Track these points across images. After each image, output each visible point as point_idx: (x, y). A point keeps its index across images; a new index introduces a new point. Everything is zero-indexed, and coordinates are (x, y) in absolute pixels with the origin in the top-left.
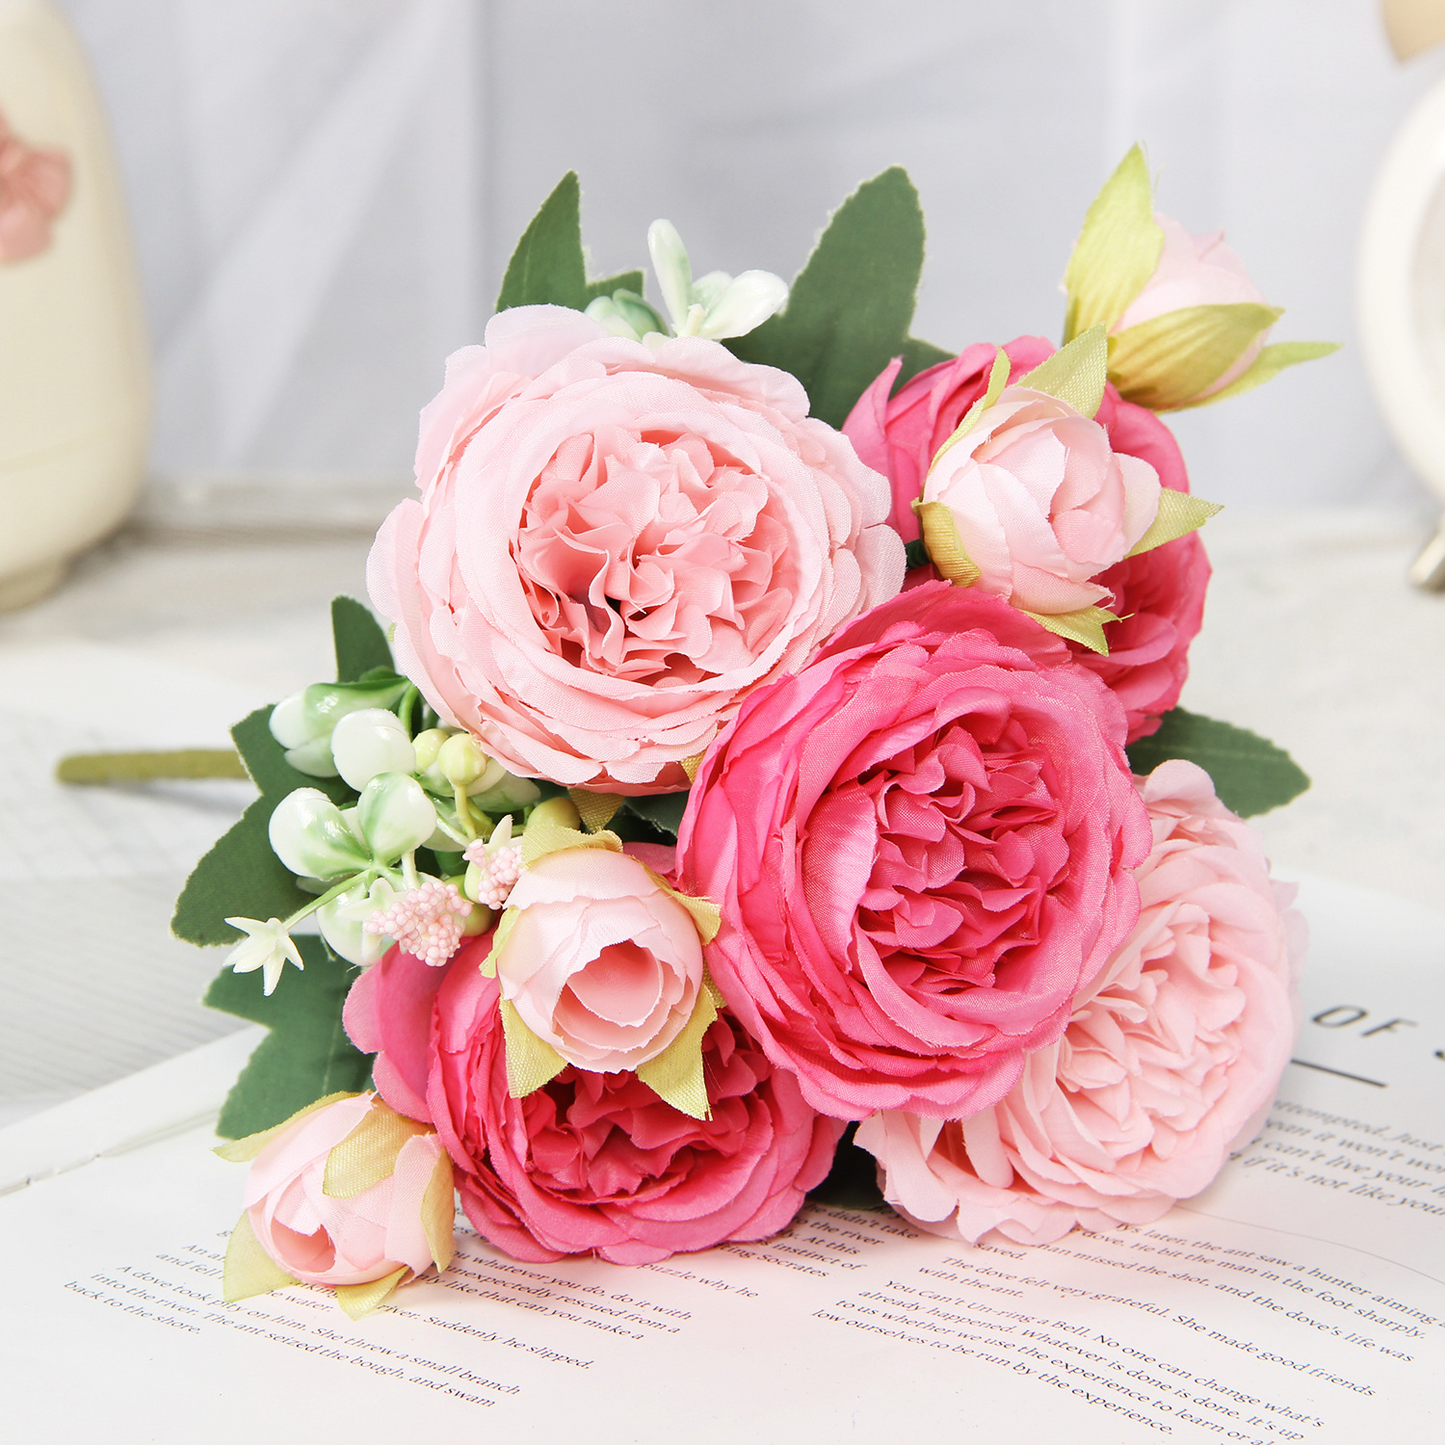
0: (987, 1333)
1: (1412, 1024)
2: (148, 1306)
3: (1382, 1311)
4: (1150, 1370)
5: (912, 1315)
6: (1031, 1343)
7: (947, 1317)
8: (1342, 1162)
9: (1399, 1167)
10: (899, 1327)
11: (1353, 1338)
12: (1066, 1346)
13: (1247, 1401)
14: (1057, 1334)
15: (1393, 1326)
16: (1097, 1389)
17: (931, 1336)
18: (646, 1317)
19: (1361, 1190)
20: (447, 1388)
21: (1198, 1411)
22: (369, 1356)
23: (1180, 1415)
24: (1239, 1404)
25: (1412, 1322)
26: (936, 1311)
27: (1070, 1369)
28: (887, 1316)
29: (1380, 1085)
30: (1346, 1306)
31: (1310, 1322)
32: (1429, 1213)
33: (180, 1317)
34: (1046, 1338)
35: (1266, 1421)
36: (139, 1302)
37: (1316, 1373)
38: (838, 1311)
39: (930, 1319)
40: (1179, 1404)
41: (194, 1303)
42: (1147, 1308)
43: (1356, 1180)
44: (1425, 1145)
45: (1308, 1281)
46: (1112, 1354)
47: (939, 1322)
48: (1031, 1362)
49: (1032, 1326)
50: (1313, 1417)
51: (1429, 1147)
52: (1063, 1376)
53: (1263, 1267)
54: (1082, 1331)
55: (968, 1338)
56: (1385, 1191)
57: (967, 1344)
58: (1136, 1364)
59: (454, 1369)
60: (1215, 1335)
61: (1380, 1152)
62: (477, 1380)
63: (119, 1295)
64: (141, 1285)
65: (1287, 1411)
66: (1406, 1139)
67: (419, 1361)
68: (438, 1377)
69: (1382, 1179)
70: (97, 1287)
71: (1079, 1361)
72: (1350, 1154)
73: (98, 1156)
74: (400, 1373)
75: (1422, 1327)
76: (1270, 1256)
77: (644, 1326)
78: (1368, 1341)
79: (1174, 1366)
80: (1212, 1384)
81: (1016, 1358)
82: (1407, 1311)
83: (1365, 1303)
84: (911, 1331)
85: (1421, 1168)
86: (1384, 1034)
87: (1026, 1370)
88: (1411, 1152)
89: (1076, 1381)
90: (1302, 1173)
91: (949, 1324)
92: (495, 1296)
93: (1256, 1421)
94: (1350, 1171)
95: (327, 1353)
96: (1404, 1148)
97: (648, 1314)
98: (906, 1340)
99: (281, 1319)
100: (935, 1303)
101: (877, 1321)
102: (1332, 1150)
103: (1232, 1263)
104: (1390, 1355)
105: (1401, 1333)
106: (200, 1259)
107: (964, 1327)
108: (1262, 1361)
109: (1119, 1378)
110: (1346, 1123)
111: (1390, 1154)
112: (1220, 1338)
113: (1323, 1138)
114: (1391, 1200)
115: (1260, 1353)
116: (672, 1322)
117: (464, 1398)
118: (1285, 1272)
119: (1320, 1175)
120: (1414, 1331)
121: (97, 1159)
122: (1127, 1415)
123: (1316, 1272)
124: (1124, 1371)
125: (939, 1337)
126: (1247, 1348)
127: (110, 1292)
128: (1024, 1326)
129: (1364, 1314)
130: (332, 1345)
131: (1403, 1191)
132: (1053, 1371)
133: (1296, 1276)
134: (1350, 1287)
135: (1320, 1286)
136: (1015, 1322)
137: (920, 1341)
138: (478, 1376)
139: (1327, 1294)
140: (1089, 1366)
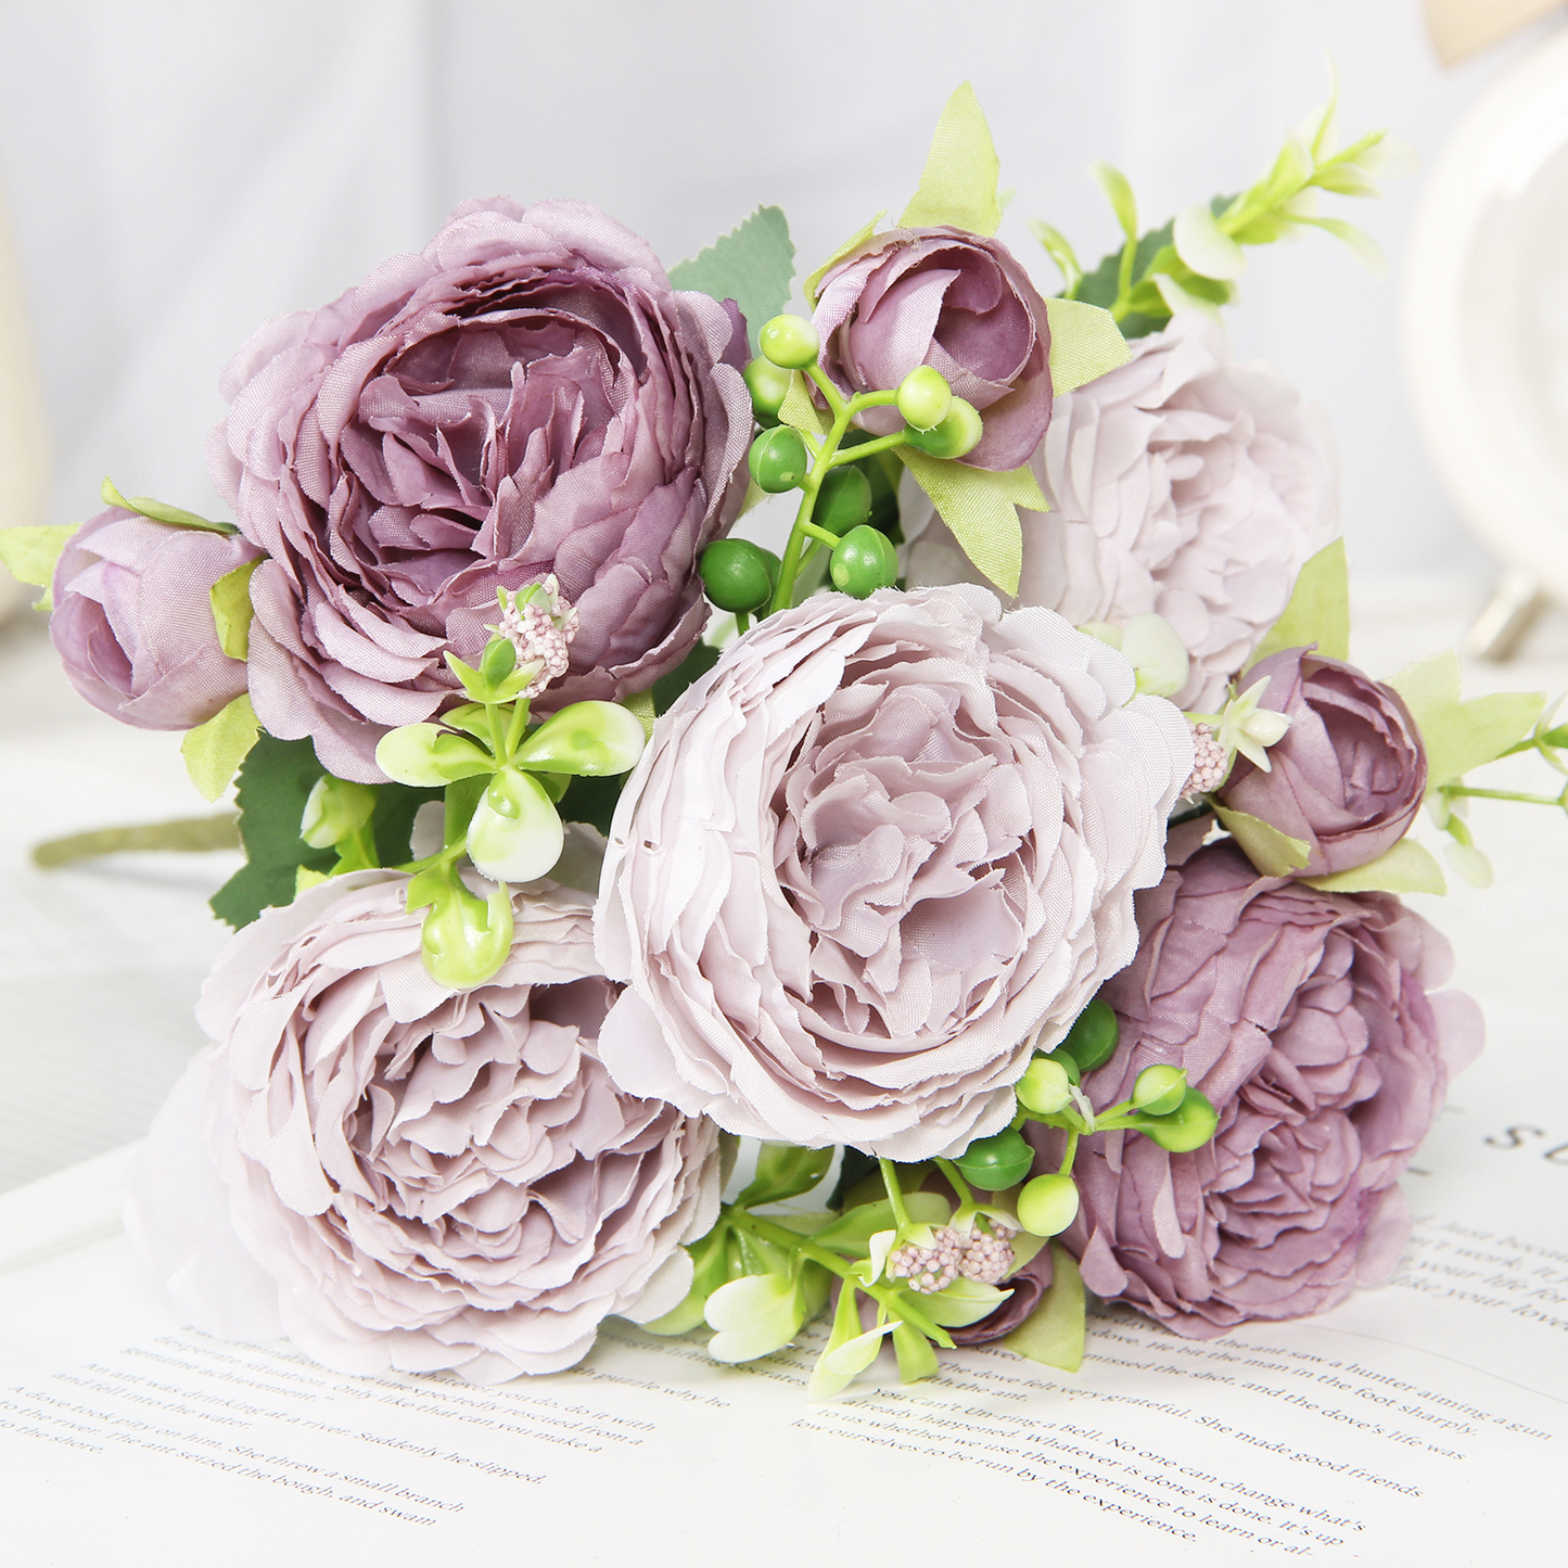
0: (987, 1439)
1: (1460, 1111)
2: (44, 1426)
3: (1429, 1407)
4: (1171, 1474)
5: (902, 1423)
6: (1037, 1448)
7: (942, 1423)
9: (1445, 1257)
10: (889, 1435)
11: (1397, 1436)
12: (1077, 1451)
13: (1279, 1505)
14: (1066, 1438)
15: (1442, 1423)
16: (1111, 1495)
17: (925, 1444)
18: (604, 1430)
19: (1404, 1282)
20: (382, 1507)
21: (1225, 1517)
22: (293, 1475)
23: (1204, 1522)
24: (1271, 1507)
25: (1462, 1418)
26: (930, 1418)
27: (1081, 1474)
28: (875, 1425)
30: (1388, 1403)
31: (1349, 1420)
32: (1480, 1305)
33: (80, 1436)
34: (1054, 1443)
35: (1300, 1525)
36: (33, 1423)
37: (1357, 1474)
38: (819, 1421)
39: (923, 1426)
40: (1204, 1510)
41: (95, 1423)
42: (1166, 1409)
44: (1474, 1234)
45: (1345, 1377)
46: (1128, 1458)
48: (1036, 1467)
49: (1037, 1431)
50: (1353, 1521)
51: (1479, 1235)
52: (1074, 1482)
53: (1295, 1364)
54: (1094, 1435)
55: (966, 1445)
56: (1431, 1282)
57: (965, 1450)
58: (1156, 1469)
59: (389, 1487)
60: (1242, 1437)
61: (1424, 1243)
62: (415, 1498)
63: (11, 1416)
64: (35, 1405)
65: (1325, 1515)
66: (1453, 1228)
67: (349, 1479)
68: (371, 1496)
69: (1427, 1270)
71: (1091, 1466)
74: (329, 1491)
75: (1474, 1424)
76: (1303, 1352)
77: (602, 1438)
78: (1414, 1440)
79: (1197, 1470)
80: (1240, 1487)
81: (1020, 1464)
82: (1456, 1407)
83: (1409, 1398)
84: (901, 1438)
85: (1471, 1258)
87: (1031, 1476)
88: (1459, 1241)
89: (1088, 1486)
91: (944, 1431)
92: (435, 1410)
93: (1289, 1526)
95: (247, 1472)
96: (1452, 1237)
97: (606, 1425)
98: (896, 1448)
99: (193, 1437)
100: (929, 1410)
101: (862, 1429)
103: (1260, 1360)
104: (1439, 1453)
105: (1451, 1431)
106: (102, 1378)
107: (962, 1434)
108: (1296, 1462)
109: (1136, 1483)
111: (1436, 1244)
112: (1248, 1439)
114: (1437, 1292)
115: (1293, 1454)
116: (634, 1434)
117: (401, 1517)
118: (1320, 1369)
120: (1465, 1428)
122: (1146, 1522)
123: (1355, 1368)
124: (1141, 1476)
125: (934, 1444)
126: (1279, 1448)
128: (1029, 1431)
129: (1409, 1410)
130: (252, 1464)
131: (1450, 1282)
132: (1061, 1477)
133: (1332, 1373)
134: (1393, 1382)
135: (1359, 1382)
136: (1019, 1426)
137: (912, 1449)
138: (417, 1494)
139: (1367, 1391)
140: (1103, 1471)
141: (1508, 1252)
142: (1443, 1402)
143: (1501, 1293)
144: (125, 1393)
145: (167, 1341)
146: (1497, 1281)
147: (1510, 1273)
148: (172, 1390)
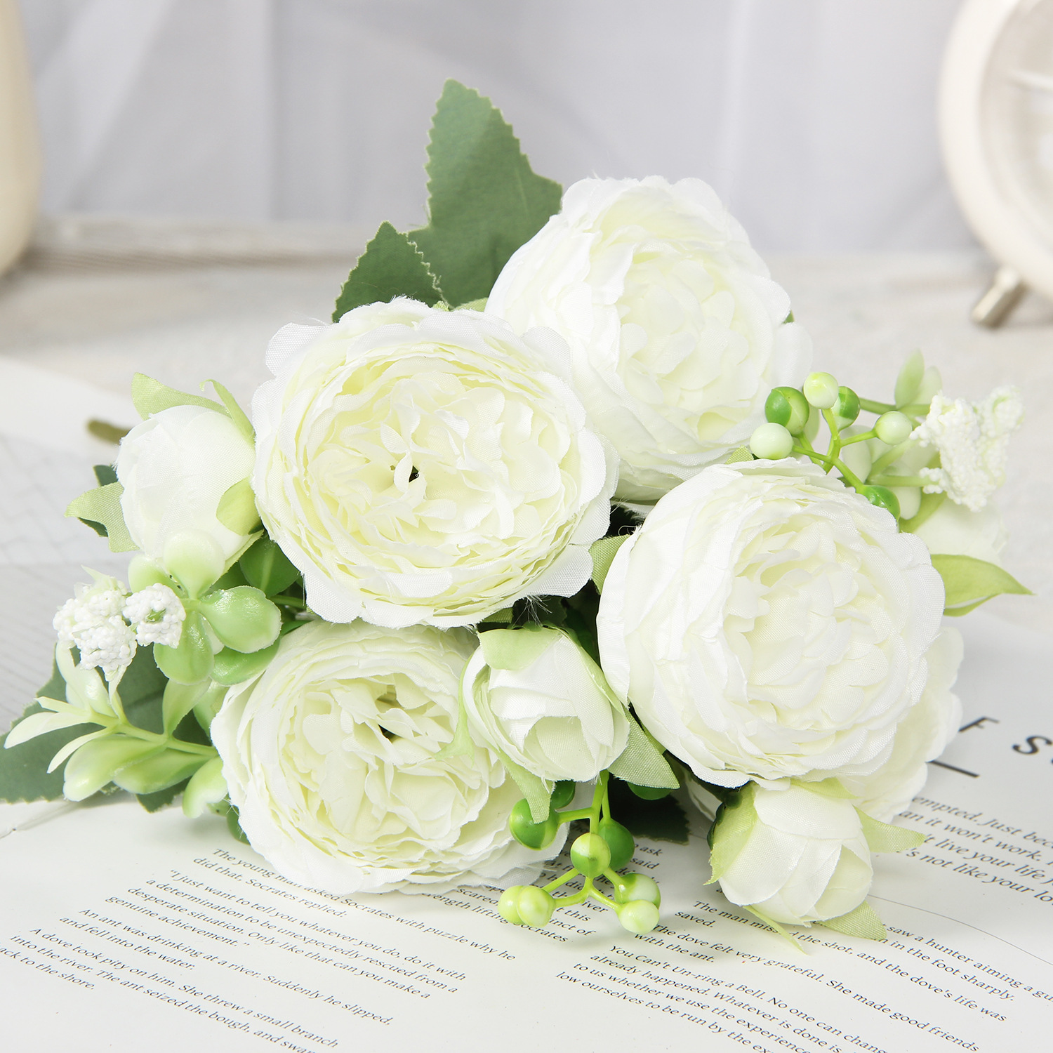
0: (689, 995)
1: (996, 721)
2: (54, 964)
3: (982, 977)
4: (811, 1028)
5: (632, 978)
6: (722, 1004)
7: (658, 979)
8: (948, 844)
9: (989, 849)
10: (621, 988)
11: (960, 1000)
12: (748, 1007)
14: (741, 997)
15: (990, 989)
16: (772, 1046)
17: (647, 997)
18: (431, 978)
19: (962, 869)
20: (282, 1041)
22: (225, 1012)
25: (1003, 986)
26: (649, 974)
27: (751, 1027)
28: (612, 979)
29: (974, 775)
30: (955, 972)
31: (928, 986)
32: (1013, 890)
33: (80, 974)
34: (732, 1000)
36: (47, 961)
37: (934, 1031)
38: (575, 973)
39: (645, 981)
41: (88, 961)
42: (807, 973)
43: (958, 860)
44: (1008, 829)
45: (927, 950)
46: (782, 1014)
47: (652, 985)
48: (722, 1022)
49: (722, 989)
51: (1012, 831)
52: (746, 1034)
53: (892, 937)
54: (759, 994)
55: (674, 999)
56: (981, 870)
57: (672, 1003)
58: (799, 1023)
59: (288, 1024)
60: (858, 998)
61: (976, 836)
62: (305, 1034)
63: (32, 954)
64: (48, 945)
66: (994, 824)
67: (261, 1016)
68: (276, 1031)
69: (978, 859)
70: (15, 947)
71: (756, 1020)
72: (953, 836)
73: (14, 830)
74: (246, 1026)
75: (1012, 991)
76: (897, 927)
77: (430, 985)
78: (972, 1003)
79: (829, 1024)
80: (857, 1040)
81: (711, 1018)
82: (1000, 976)
83: (968, 969)
84: (631, 992)
85: (1006, 850)
86: (974, 729)
87: (718, 1029)
88: (999, 836)
89: (756, 1038)
90: (918, 853)
91: (659, 986)
92: (317, 957)
94: (954, 851)
95: (191, 1008)
96: (993, 832)
97: (433, 974)
98: (627, 1000)
99: (155, 976)
100: (648, 967)
101: (604, 982)
102: (940, 833)
104: (989, 1015)
105: (996, 996)
106: (94, 923)
107: (670, 989)
108: (894, 1020)
109: (788, 1035)
110: (949, 810)
111: (983, 838)
112: (862, 1000)
113: (933, 823)
114: (985, 878)
115: (892, 1013)
116: (452, 982)
118: (909, 943)
119: (931, 855)
120: (1006, 994)
121: (14, 832)
123: (931, 942)
124: (791, 1029)
125: (652, 998)
126: (882, 1008)
127: (25, 952)
128: (716, 989)
129: (968, 979)
130: (195, 1001)
131: (993, 870)
132: (738, 1029)
133: (917, 946)
134: (957, 955)
135: (934, 954)
136: (709, 984)
137: (638, 1001)
138: (306, 1031)
139: (940, 962)
140: (765, 1024)
141: (1031, 846)
142: (991, 972)
143: (1027, 881)
144: (109, 936)
145: (137, 892)
146: (1024, 870)
147: (1034, 865)
148: (140, 933)
